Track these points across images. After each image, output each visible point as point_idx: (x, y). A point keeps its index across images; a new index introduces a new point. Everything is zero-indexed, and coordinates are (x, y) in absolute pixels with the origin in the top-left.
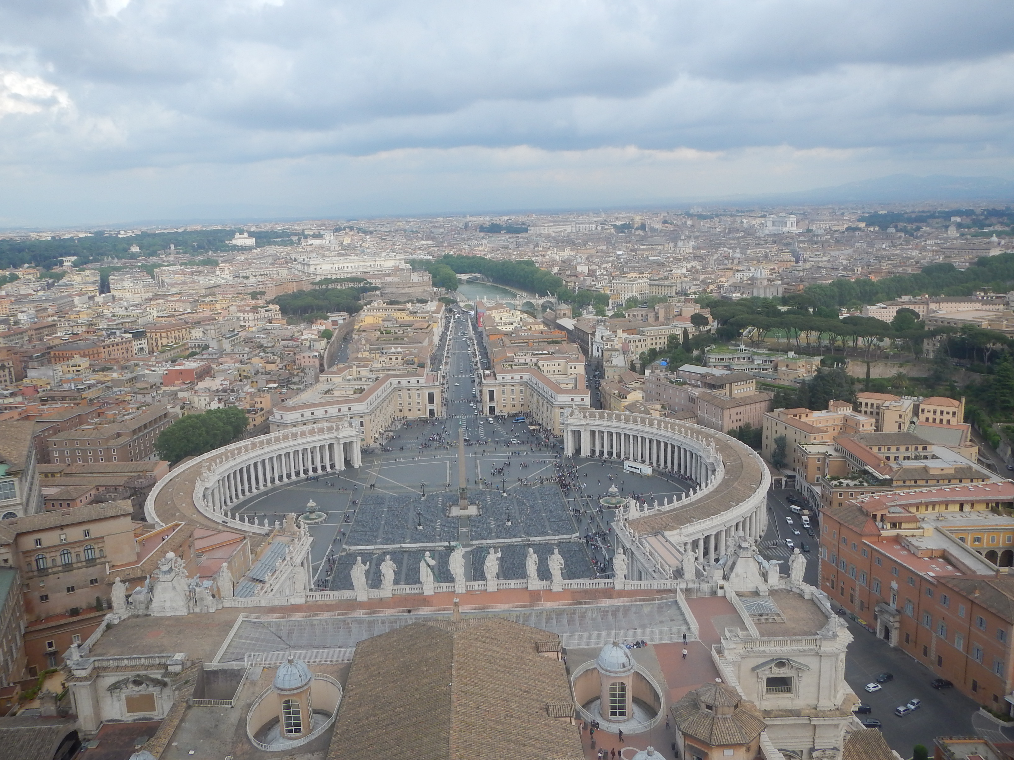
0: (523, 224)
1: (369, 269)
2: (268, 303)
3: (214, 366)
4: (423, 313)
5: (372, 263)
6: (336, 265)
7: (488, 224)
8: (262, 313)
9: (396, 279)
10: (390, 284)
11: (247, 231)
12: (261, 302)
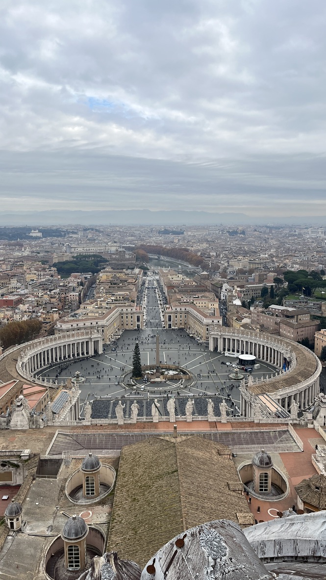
0: (181, 230)
1: (102, 251)
2: (50, 267)
3: (23, 299)
4: (132, 274)
5: (104, 248)
6: (86, 249)
7: (163, 230)
8: (48, 272)
9: (117, 256)
10: (115, 259)
11: (38, 229)
12: (47, 266)
